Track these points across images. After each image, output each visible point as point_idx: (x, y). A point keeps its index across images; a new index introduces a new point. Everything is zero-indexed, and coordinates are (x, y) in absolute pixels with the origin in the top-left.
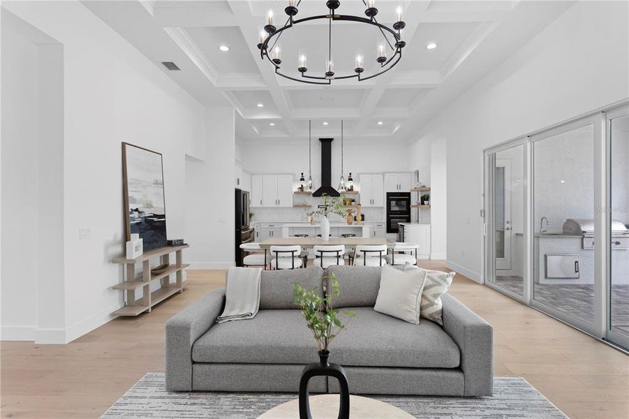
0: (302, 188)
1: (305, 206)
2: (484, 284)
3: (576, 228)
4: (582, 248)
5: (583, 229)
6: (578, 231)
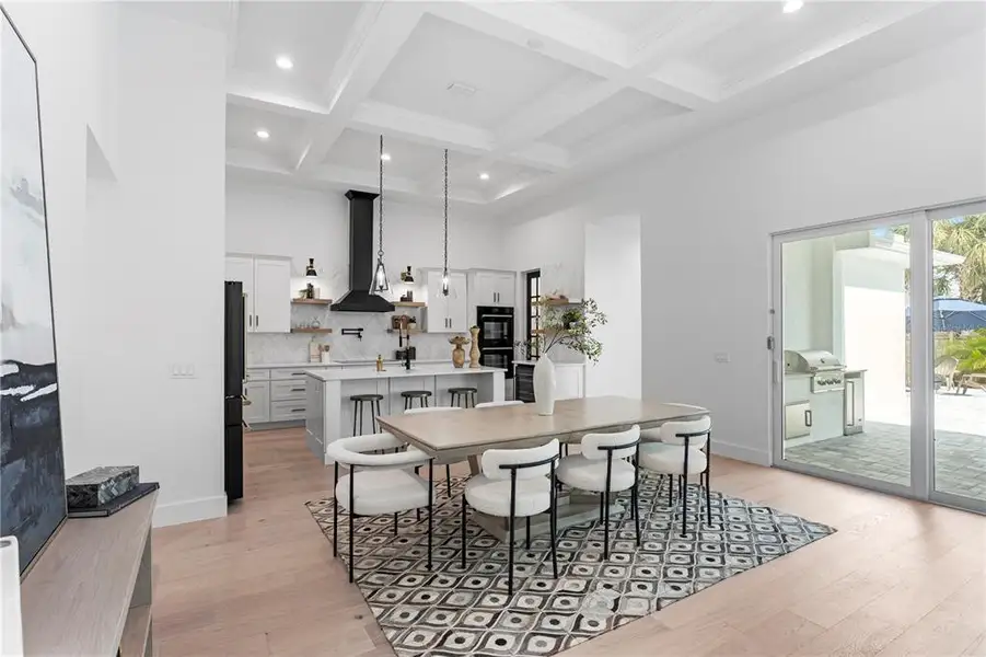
0: (310, 292)
1: (314, 331)
2: (774, 467)
3: (795, 362)
4: (812, 391)
5: (811, 364)
6: (802, 367)
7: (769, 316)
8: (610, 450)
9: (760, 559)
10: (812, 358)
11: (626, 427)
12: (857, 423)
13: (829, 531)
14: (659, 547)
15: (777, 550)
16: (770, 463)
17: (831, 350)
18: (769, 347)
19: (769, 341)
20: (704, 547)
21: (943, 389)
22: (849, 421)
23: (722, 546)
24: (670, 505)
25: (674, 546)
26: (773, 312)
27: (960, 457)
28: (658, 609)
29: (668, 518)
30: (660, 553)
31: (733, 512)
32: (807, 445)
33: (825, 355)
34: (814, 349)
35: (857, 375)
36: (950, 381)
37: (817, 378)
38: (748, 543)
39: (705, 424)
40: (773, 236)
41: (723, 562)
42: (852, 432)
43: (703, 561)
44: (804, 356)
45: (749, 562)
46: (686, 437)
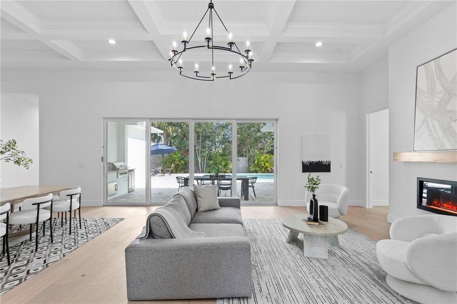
2: (104, 206)
3: (111, 167)
4: (117, 177)
5: (117, 167)
6: (113, 168)
7: (102, 148)
8: (38, 204)
9: (100, 232)
10: (117, 165)
11: (47, 194)
12: (132, 188)
13: (122, 219)
14: (60, 240)
15: (106, 229)
16: (103, 205)
17: (124, 162)
18: (102, 161)
19: (102, 158)
20: (79, 235)
21: (159, 174)
22: (130, 187)
23: (86, 233)
24: (62, 227)
25: (67, 238)
26: (104, 147)
27: (160, 194)
28: (64, 256)
29: (62, 231)
30: (61, 242)
31: (89, 223)
32: (116, 198)
33: (122, 163)
34: (119, 161)
35: (132, 170)
36: (160, 172)
37: (120, 172)
38: (96, 229)
39: (79, 190)
40: (104, 118)
41: (87, 236)
42: (130, 191)
43: (79, 238)
44: (115, 164)
45: (97, 234)
46: (71, 196)
